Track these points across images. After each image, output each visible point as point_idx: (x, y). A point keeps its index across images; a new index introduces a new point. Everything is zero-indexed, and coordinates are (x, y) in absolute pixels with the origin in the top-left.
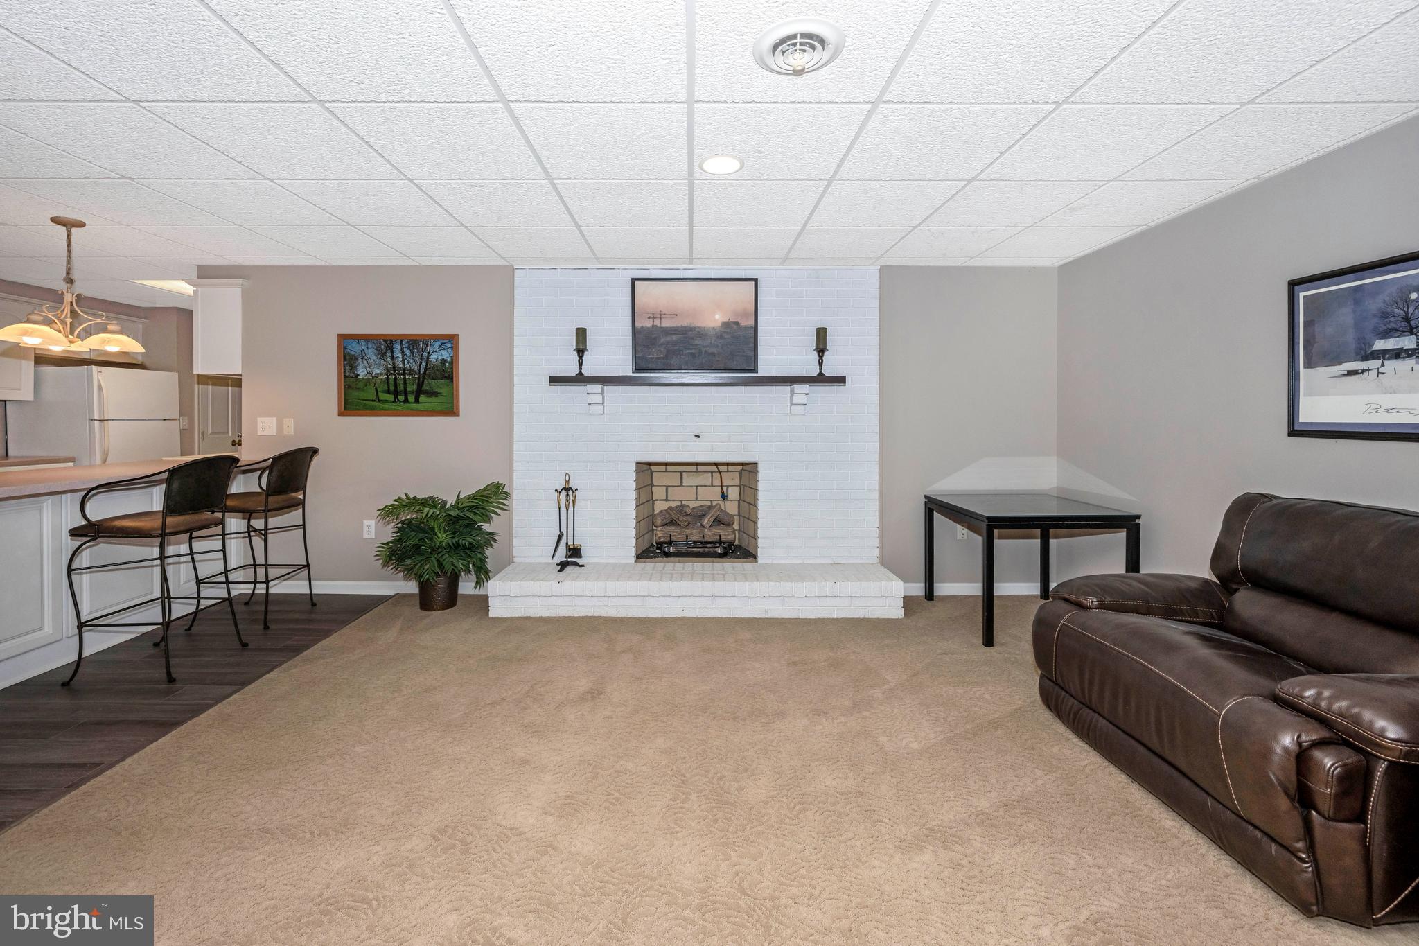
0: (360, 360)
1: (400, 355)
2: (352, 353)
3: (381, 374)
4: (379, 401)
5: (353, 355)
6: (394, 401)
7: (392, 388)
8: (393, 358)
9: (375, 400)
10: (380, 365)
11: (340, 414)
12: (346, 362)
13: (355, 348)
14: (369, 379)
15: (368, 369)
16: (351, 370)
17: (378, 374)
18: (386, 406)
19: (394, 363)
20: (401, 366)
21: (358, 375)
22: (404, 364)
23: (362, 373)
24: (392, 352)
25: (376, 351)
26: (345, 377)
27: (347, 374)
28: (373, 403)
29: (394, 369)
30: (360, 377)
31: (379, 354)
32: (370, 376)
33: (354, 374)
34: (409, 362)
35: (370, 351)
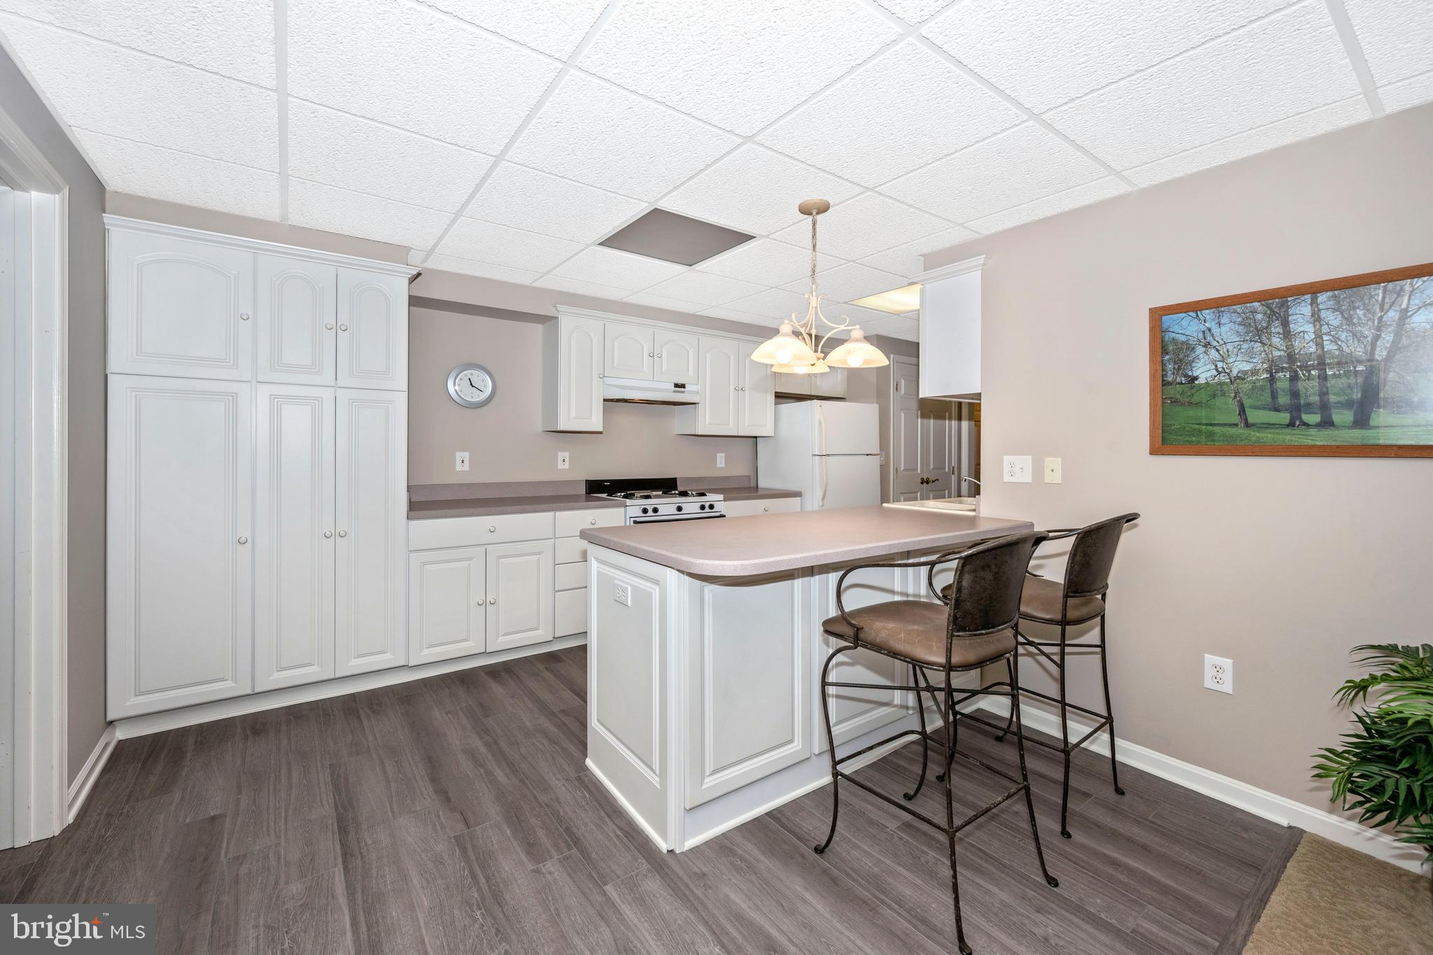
0: (1200, 350)
1: (1310, 328)
2: (1183, 338)
3: (1254, 372)
4: (1247, 425)
5: (1183, 343)
6: (1291, 424)
7: (1283, 400)
8: (1287, 335)
9: (1236, 425)
10: (1250, 354)
11: (1154, 451)
12: (1167, 357)
13: (1185, 328)
14: (1221, 384)
15: (1220, 365)
16: (1179, 369)
17: (1246, 372)
18: (1268, 436)
19: (1290, 347)
20: (1313, 349)
21: (1196, 378)
22: (1320, 345)
23: (1204, 371)
24: (1285, 323)
25: (1241, 329)
26: (1165, 383)
27: (1170, 379)
28: (1233, 431)
29: (1291, 357)
30: (1202, 381)
31: (1247, 333)
32: (1224, 378)
33: (1186, 376)
34: (1335, 340)
35: (1224, 329)
